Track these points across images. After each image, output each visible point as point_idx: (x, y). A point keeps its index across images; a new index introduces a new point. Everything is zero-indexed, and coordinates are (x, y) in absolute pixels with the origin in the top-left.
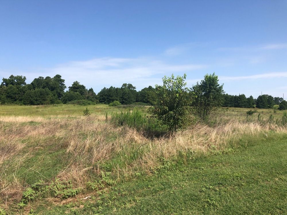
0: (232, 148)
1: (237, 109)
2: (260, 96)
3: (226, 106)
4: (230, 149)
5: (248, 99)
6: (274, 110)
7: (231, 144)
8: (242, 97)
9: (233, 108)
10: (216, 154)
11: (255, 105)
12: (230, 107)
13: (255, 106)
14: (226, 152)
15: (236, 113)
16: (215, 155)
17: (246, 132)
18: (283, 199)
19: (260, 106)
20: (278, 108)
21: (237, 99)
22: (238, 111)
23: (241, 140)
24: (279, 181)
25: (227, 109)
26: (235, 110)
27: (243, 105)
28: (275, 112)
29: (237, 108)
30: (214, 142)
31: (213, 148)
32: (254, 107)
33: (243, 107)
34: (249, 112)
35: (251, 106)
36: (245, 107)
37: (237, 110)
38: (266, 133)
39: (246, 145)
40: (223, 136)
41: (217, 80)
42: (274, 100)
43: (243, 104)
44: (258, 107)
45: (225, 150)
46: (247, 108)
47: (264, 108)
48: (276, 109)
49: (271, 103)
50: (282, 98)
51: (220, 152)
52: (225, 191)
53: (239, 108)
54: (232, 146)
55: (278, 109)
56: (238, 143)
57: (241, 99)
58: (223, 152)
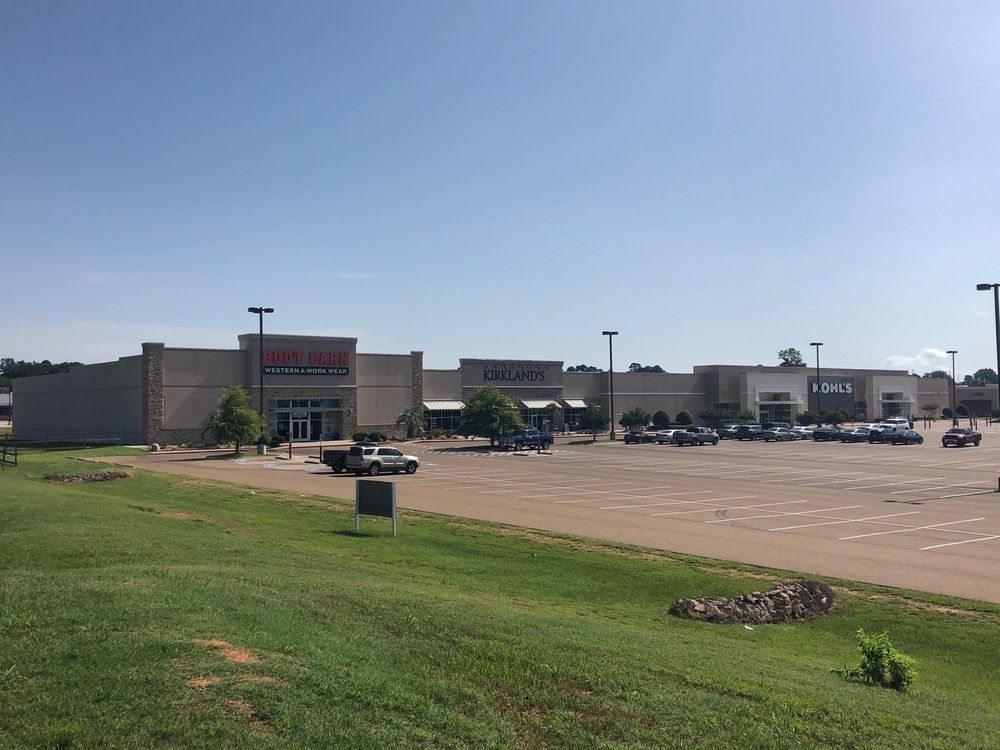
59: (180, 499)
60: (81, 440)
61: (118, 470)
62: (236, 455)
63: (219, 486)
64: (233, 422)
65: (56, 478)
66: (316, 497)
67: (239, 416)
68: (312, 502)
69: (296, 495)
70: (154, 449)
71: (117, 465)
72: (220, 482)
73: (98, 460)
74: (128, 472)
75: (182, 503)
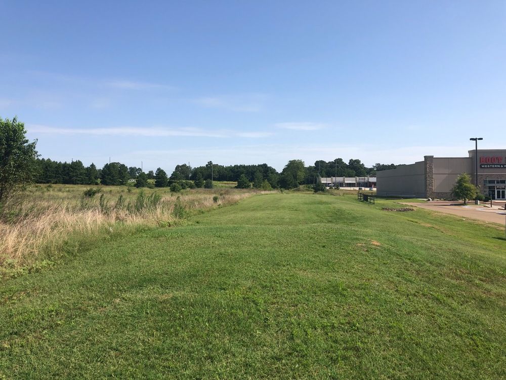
0: (49, 259)
1: (68, 187)
2: (107, 164)
3: (48, 183)
4: (44, 262)
5: (87, 168)
6: (128, 187)
7: (47, 252)
8: (77, 165)
9: (61, 185)
10: (14, 275)
11: (99, 179)
12: (56, 183)
13: (99, 181)
14: (37, 269)
15: (65, 194)
16: (13, 277)
17: (77, 228)
18: (122, 332)
19: (108, 181)
20: (134, 183)
21: (68, 169)
22: (69, 191)
23: (66, 243)
24: (121, 303)
25: (50, 186)
26: (63, 189)
27: (78, 181)
28: (129, 191)
29: (67, 185)
30: (12, 253)
31: (9, 264)
32: (97, 184)
33: (78, 184)
34: (89, 191)
35: (92, 182)
36: (82, 183)
37: (67, 189)
38: (110, 225)
39: (76, 251)
40: (32, 239)
41: (24, 130)
42: (128, 172)
43: (79, 179)
44: (104, 183)
45: (34, 265)
46: (86, 186)
47: (113, 185)
48: (131, 186)
49: (124, 177)
50: (140, 169)
51: (23, 270)
52: (22, 346)
53: (71, 186)
54: (48, 255)
55: (135, 186)
56: (60, 249)
57: (75, 169)
58: (30, 270)
59: (432, 220)
60: (400, 196)
61: (411, 208)
62: (465, 204)
63: (450, 216)
64: (462, 189)
65: (386, 209)
66: (493, 224)
67: (465, 187)
68: (490, 225)
69: (484, 222)
70: (429, 200)
71: (411, 206)
72: (451, 215)
73: (404, 203)
74: (414, 209)
75: (432, 221)
